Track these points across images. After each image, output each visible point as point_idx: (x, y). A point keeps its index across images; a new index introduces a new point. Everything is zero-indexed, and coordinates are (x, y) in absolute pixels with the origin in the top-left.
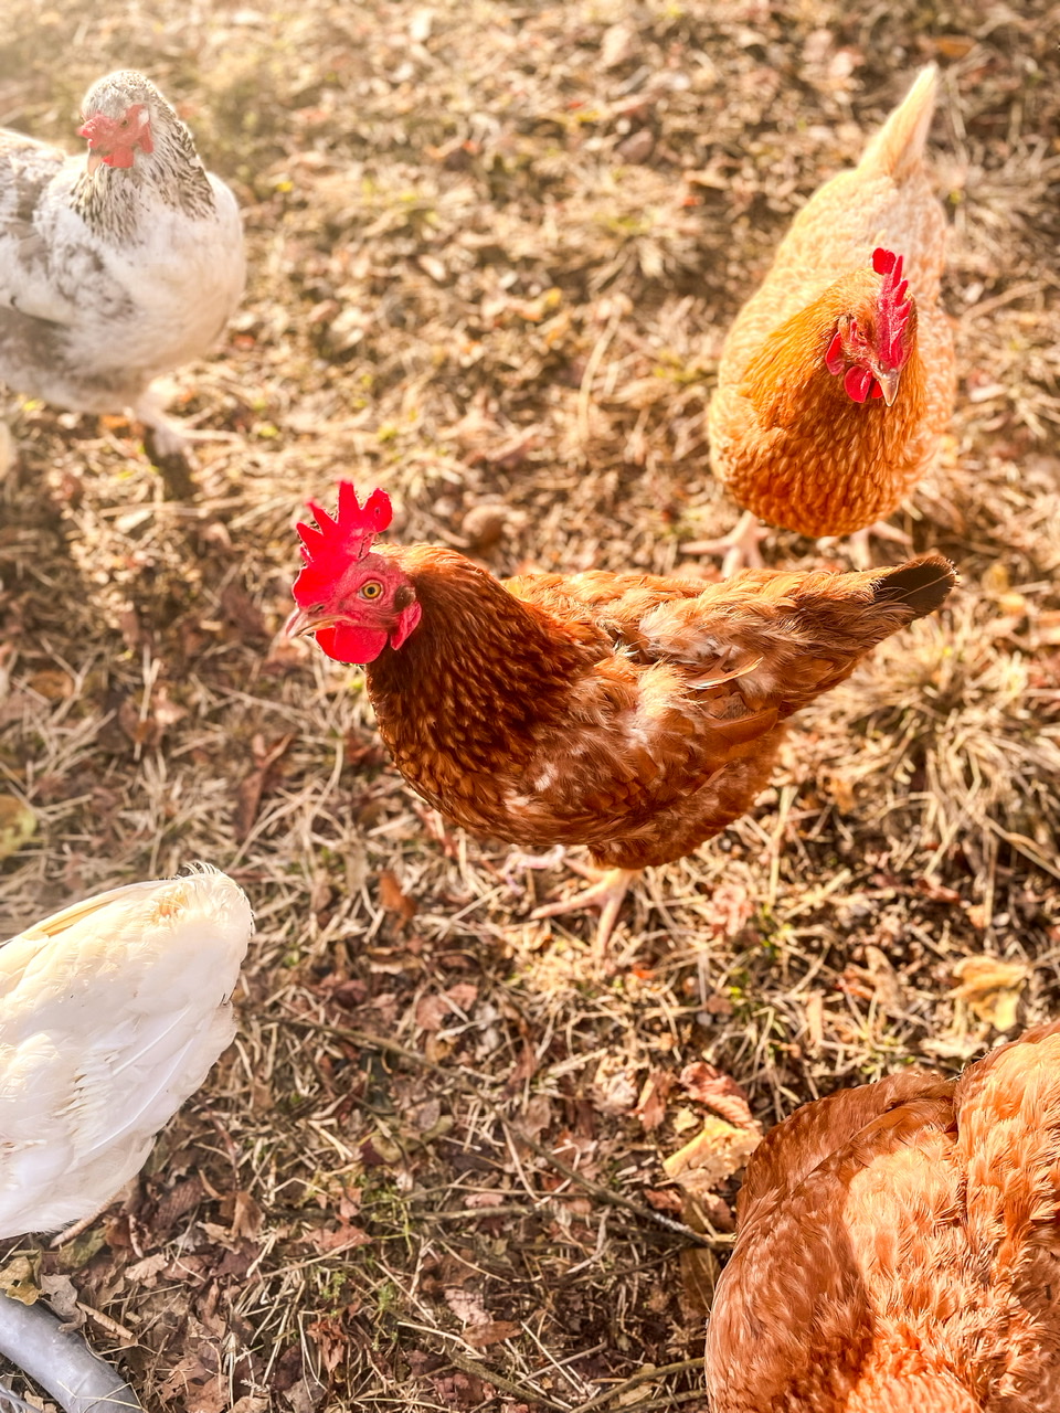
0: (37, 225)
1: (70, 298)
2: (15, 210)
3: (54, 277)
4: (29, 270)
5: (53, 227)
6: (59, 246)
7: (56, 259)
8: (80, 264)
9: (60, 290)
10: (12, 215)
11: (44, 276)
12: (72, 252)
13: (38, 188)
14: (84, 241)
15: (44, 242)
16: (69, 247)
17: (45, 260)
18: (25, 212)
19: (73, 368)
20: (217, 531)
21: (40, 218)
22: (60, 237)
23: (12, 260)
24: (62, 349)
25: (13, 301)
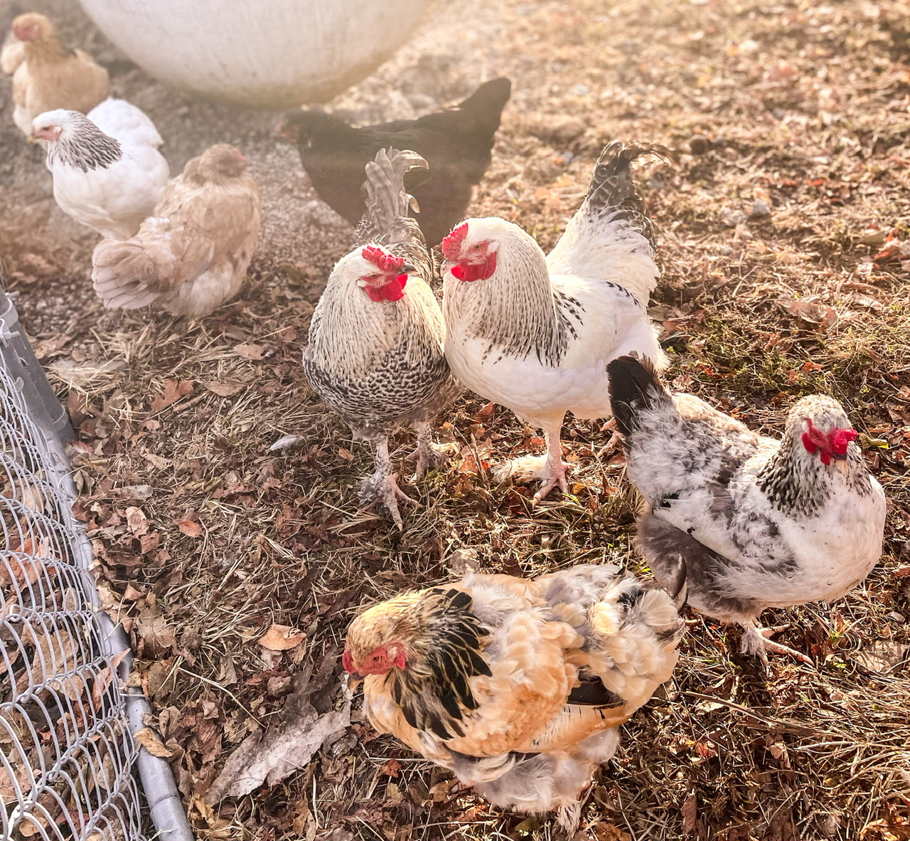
0: (730, 489)
1: (741, 547)
2: (717, 476)
3: (732, 530)
4: (715, 518)
5: (744, 496)
6: (745, 511)
7: (740, 518)
8: (757, 528)
9: (735, 538)
10: (714, 478)
11: (726, 526)
12: (754, 518)
13: (737, 463)
14: (767, 514)
15: (733, 503)
16: (753, 514)
17: (730, 516)
18: (724, 478)
19: (719, 589)
20: (780, 748)
21: (735, 487)
22: (748, 504)
23: (704, 507)
24: (714, 572)
25: (690, 531)
